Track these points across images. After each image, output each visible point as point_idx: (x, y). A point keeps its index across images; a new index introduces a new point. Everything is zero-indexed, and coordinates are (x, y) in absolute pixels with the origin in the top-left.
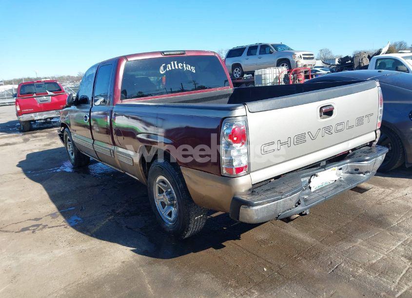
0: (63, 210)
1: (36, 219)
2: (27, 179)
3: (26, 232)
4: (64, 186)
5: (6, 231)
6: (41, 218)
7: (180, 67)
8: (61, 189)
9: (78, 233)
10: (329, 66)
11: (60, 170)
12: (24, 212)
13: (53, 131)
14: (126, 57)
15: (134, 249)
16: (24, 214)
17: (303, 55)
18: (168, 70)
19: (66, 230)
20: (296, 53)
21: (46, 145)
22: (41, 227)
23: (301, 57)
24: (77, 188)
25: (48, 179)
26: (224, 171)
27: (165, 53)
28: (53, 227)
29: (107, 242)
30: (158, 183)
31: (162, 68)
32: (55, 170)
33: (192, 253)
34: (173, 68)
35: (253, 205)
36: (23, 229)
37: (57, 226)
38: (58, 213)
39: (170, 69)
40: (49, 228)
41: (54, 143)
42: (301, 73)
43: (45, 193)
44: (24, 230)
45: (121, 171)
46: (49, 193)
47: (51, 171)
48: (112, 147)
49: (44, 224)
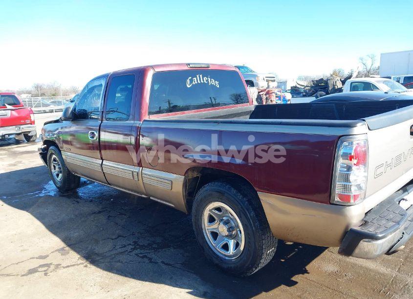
0: (72, 244)
1: (41, 257)
2: (5, 205)
3: (37, 274)
4: (58, 213)
5: (8, 275)
6: (48, 256)
7: (205, 82)
8: (56, 217)
9: (106, 272)
10: (303, 87)
11: (43, 195)
12: (21, 248)
13: (13, 148)
14: (153, 67)
15: (190, 290)
16: (22, 251)
17: (266, 77)
18: (194, 83)
19: (88, 269)
20: (259, 75)
21: (11, 165)
22: (52, 267)
23: (264, 79)
24: (76, 216)
25: (33, 205)
26: (337, 199)
27: (191, 66)
28: (68, 266)
29: (150, 283)
30: (210, 211)
31: (188, 81)
32: (37, 194)
33: (264, 293)
34: (199, 82)
35: (377, 239)
36: (30, 270)
37: (74, 265)
38: (67, 248)
39: (196, 83)
40: (64, 267)
41: (20, 162)
42: (273, 94)
43: (38, 223)
44: (32, 271)
45: (143, 196)
46: (44, 223)
47: (32, 195)
48: (137, 169)
49: (55, 262)
